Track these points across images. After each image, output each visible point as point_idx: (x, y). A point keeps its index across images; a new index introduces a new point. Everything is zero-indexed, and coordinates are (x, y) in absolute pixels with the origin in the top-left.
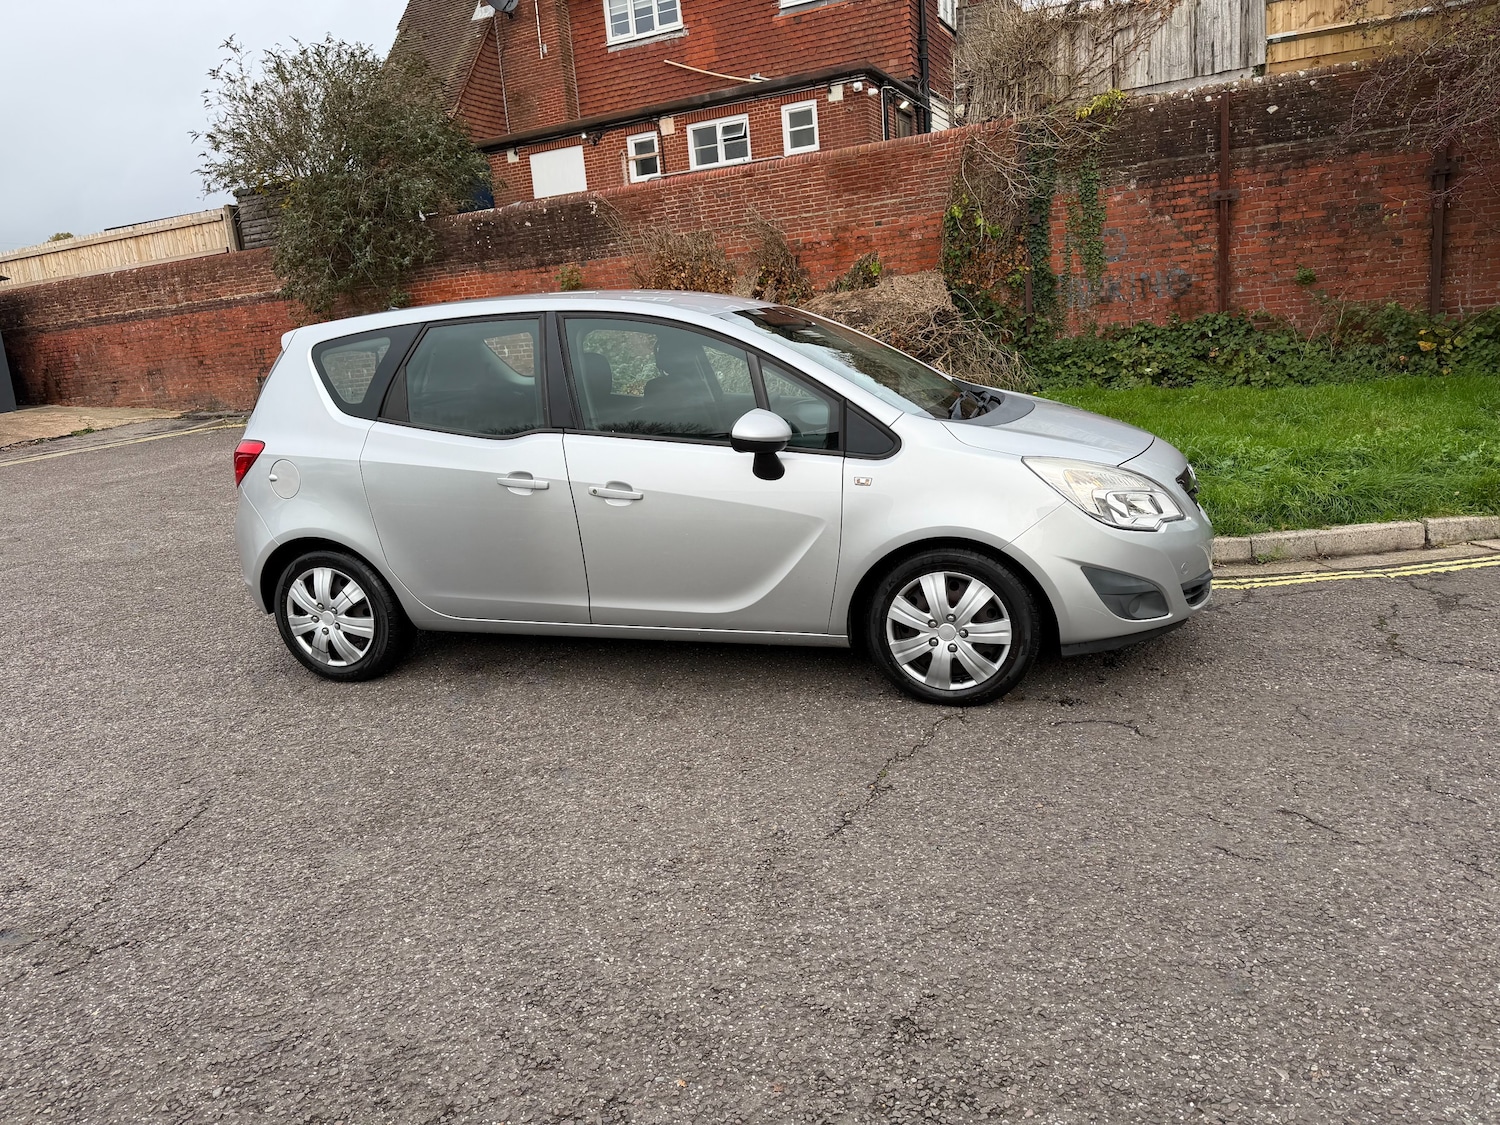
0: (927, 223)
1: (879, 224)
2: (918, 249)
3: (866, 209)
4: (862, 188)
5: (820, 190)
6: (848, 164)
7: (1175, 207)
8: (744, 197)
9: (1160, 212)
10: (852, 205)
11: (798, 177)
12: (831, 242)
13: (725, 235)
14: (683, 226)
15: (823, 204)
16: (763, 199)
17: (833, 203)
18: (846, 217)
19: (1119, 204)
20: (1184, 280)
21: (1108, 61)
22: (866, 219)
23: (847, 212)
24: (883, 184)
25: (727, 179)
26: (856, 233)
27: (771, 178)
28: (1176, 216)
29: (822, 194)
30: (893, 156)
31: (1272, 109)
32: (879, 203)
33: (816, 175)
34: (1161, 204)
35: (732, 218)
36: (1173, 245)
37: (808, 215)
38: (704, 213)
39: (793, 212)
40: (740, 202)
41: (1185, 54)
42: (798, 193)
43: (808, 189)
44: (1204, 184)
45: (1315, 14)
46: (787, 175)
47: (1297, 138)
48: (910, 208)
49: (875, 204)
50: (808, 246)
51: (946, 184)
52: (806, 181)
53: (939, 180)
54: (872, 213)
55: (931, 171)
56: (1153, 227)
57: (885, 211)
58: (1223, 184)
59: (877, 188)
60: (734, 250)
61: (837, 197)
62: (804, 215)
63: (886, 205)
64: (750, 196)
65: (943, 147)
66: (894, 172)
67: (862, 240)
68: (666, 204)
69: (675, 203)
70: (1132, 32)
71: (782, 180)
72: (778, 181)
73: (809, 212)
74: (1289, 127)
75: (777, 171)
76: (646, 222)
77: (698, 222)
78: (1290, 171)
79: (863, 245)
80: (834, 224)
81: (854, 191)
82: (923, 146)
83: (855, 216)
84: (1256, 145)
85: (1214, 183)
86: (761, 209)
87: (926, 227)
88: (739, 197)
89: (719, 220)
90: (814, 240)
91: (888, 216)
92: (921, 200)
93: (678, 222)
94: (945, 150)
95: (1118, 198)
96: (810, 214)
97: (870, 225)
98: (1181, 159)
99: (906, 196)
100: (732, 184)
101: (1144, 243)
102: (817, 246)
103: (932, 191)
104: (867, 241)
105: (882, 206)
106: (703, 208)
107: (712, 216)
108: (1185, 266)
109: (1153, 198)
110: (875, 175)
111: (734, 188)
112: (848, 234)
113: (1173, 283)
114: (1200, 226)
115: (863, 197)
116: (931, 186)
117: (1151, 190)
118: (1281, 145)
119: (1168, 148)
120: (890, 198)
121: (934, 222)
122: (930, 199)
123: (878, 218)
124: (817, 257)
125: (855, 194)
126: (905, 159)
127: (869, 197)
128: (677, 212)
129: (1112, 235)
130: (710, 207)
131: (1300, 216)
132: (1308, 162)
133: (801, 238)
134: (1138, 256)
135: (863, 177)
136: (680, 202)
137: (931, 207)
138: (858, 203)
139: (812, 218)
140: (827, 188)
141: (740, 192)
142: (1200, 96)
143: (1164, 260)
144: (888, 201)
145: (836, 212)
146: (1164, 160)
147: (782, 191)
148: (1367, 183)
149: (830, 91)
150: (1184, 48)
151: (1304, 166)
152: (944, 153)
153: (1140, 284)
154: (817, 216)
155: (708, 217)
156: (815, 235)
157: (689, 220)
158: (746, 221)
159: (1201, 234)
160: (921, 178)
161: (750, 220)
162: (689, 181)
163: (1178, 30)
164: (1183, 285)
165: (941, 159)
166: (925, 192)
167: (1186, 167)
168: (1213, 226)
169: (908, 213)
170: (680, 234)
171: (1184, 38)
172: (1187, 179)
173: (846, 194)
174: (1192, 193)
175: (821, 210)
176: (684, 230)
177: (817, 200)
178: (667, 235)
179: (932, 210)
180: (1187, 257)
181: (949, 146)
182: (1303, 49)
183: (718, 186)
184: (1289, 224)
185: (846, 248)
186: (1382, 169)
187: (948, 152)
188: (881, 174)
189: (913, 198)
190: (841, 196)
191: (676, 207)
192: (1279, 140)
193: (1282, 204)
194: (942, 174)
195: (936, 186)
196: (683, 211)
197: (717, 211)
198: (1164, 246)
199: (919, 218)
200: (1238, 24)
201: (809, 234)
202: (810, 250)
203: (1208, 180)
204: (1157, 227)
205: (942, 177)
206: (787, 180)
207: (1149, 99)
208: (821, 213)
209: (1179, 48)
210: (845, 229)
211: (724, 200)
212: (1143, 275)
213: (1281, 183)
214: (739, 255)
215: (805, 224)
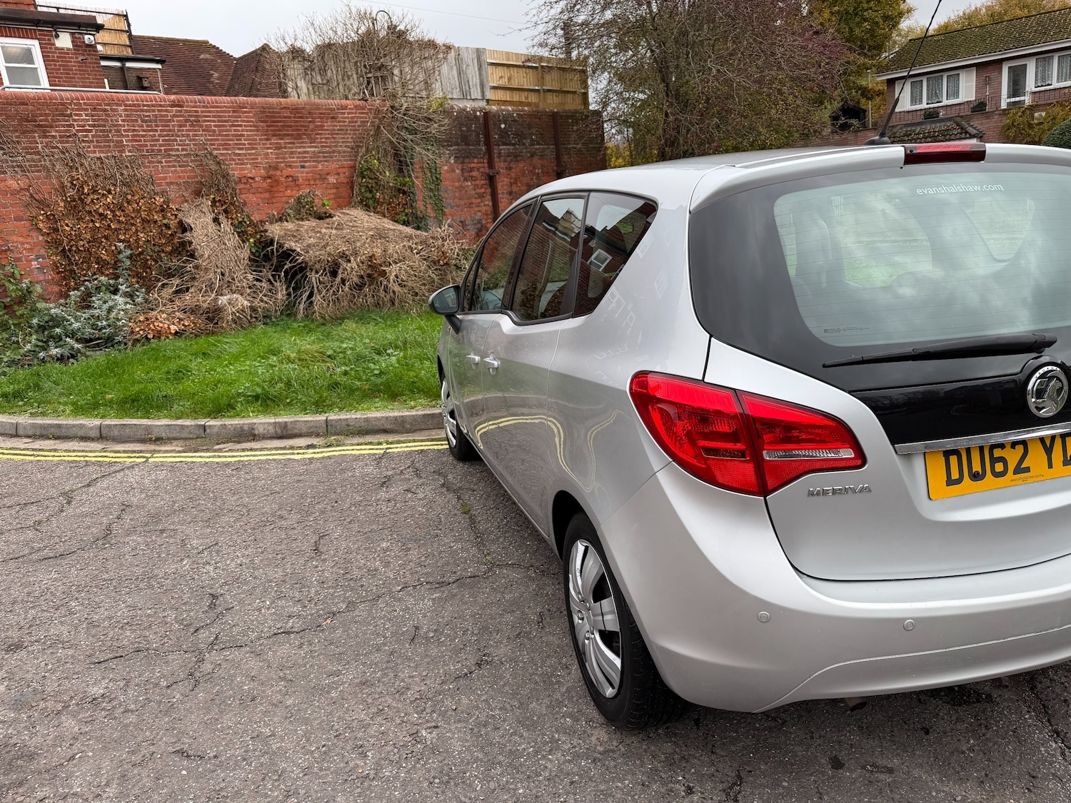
0: (339, 170)
1: (303, 167)
2: (334, 191)
3: (292, 153)
4: (288, 135)
5: (251, 131)
6: (273, 112)
7: (472, 177)
8: (173, 126)
9: (466, 180)
10: (280, 148)
11: (229, 117)
12: (264, 178)
13: (153, 162)
14: (100, 147)
15: (255, 144)
16: (195, 131)
17: (263, 144)
18: (276, 158)
19: (447, 172)
20: (480, 223)
21: (421, 77)
22: (292, 162)
23: (276, 154)
24: (304, 134)
25: (153, 106)
26: (286, 173)
27: (202, 112)
28: (473, 182)
29: (252, 135)
30: (310, 113)
31: (503, 126)
32: (302, 150)
33: (246, 117)
34: (466, 174)
35: (161, 145)
36: (473, 201)
37: (241, 152)
38: (128, 136)
39: (226, 146)
40: (170, 130)
41: (457, 83)
42: (230, 131)
43: (240, 128)
44: (482, 165)
45: (501, 77)
46: (218, 112)
47: (514, 145)
48: (326, 157)
49: (299, 150)
50: (243, 180)
51: (349, 142)
52: (238, 121)
53: (344, 138)
54: (297, 157)
55: (338, 130)
56: (464, 188)
57: (306, 157)
58: (491, 165)
59: (299, 137)
60: (165, 178)
61: (267, 140)
62: (238, 152)
63: (307, 152)
64: (180, 126)
65: (344, 113)
66: (312, 126)
67: (290, 179)
68: (75, 120)
69: (88, 120)
70: (430, 61)
71: (214, 116)
72: (209, 116)
73: (242, 149)
74: (509, 137)
75: (207, 107)
76: (46, 137)
77: (119, 145)
78: (513, 162)
79: (291, 183)
80: (266, 163)
81: (281, 137)
82: (330, 109)
83: (283, 158)
84: (499, 145)
85: (486, 165)
86: (194, 140)
87: (338, 174)
88: (168, 126)
89: (147, 146)
90: (249, 175)
91: (310, 161)
92: (334, 152)
93: (92, 141)
94: (346, 115)
95: (446, 168)
96: (244, 152)
97: (296, 167)
98: (471, 147)
99: (322, 147)
100: (159, 111)
101: (461, 199)
102: (250, 181)
103: (341, 146)
104: (295, 180)
105: (305, 152)
106: (125, 131)
107: (136, 141)
108: (479, 214)
109: (462, 170)
110: (297, 126)
111: (162, 116)
112: (278, 173)
113: (475, 224)
114: (483, 190)
115: (289, 143)
116: (339, 142)
117: (461, 165)
118: (508, 147)
119: (465, 139)
120: (311, 147)
121: (344, 170)
122: (339, 152)
123: (301, 162)
124: (253, 191)
125: (282, 139)
126: (319, 117)
127: (293, 143)
128: (90, 131)
129: (446, 191)
130: (134, 130)
131: (518, 188)
132: (519, 158)
133: (236, 173)
134: (458, 206)
135: (288, 126)
136: (94, 120)
137: (341, 158)
138: (285, 148)
139: (245, 155)
140: (258, 131)
141: (169, 121)
142: (474, 110)
143: (471, 210)
144: (309, 149)
145: (267, 153)
146: (464, 147)
147: (215, 126)
148: (538, 174)
149: (57, 36)
150: (457, 80)
151: (517, 161)
152: (346, 118)
153: (461, 224)
154: (250, 154)
155: (132, 141)
156: (249, 171)
157: (108, 141)
158: (178, 150)
159: (484, 195)
160: (332, 134)
161: (183, 150)
162: (103, 100)
163: (452, 68)
164: (480, 226)
165: (344, 122)
166: (336, 146)
167: (474, 153)
168: (489, 190)
169: (325, 161)
170: (98, 155)
171: (455, 72)
172: (475, 161)
173: (275, 138)
174: (478, 170)
175: (253, 149)
176: (102, 152)
177: (249, 140)
178: (79, 155)
179: (340, 160)
180: (480, 209)
181: (349, 113)
182: (500, 95)
183: (142, 111)
184: (515, 192)
185: (278, 185)
186: (543, 167)
187: (348, 118)
188: (301, 126)
189: (328, 149)
190: (270, 140)
191: (89, 125)
192: (507, 145)
193: (512, 181)
194: (345, 134)
195: (343, 142)
196: (101, 131)
197: (143, 136)
198: (470, 201)
199: (333, 166)
200: (477, 72)
201: (242, 169)
202: (245, 183)
203: (483, 163)
204: (466, 188)
205: (346, 136)
206: (219, 116)
207: (452, 108)
208: (253, 151)
209: (454, 79)
210: (276, 168)
211: (151, 126)
212: (462, 219)
213: (510, 169)
214: (172, 183)
215: (239, 159)
